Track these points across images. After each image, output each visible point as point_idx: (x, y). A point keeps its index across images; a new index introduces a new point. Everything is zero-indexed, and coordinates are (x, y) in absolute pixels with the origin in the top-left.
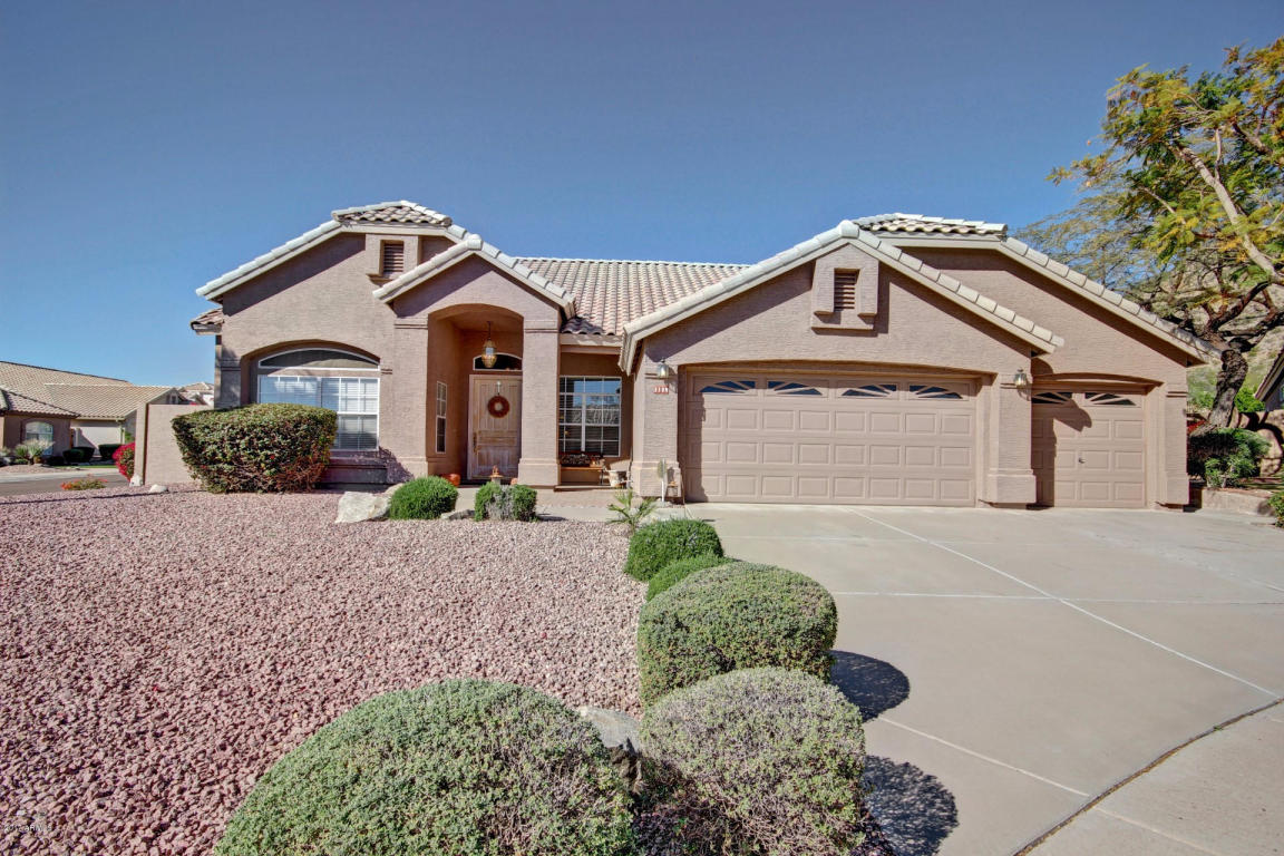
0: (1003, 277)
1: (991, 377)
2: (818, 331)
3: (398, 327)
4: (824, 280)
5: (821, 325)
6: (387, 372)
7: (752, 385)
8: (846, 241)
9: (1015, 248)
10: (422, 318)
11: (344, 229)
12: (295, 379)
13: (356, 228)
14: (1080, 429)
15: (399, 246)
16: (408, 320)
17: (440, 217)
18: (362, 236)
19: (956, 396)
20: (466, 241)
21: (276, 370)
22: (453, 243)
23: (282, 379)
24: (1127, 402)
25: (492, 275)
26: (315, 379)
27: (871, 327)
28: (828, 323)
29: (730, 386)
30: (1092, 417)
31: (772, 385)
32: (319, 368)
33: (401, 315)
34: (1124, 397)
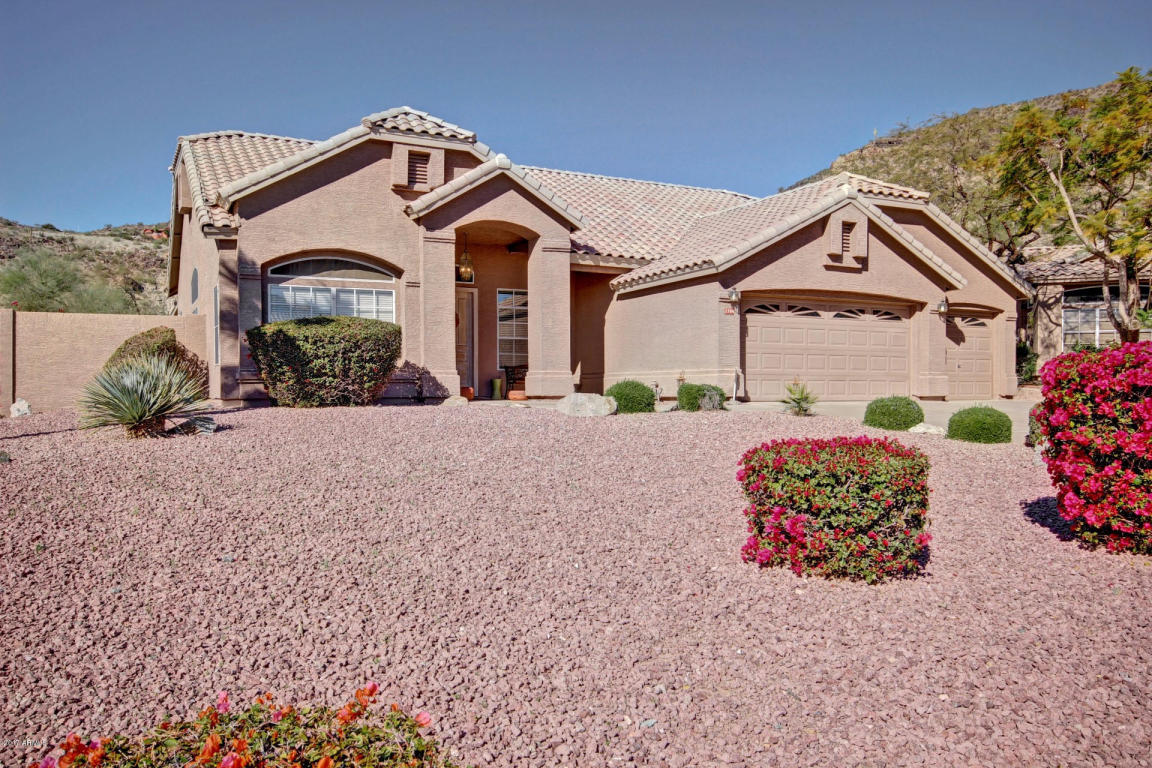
0: (922, 230)
1: (922, 305)
2: (828, 268)
3: (427, 239)
4: (834, 228)
5: (831, 263)
6: (414, 285)
7: (777, 308)
8: (848, 201)
9: (933, 211)
10: (449, 232)
11: (373, 136)
12: (308, 290)
13: (385, 136)
14: (958, 344)
15: (425, 158)
16: (438, 234)
17: (469, 134)
18: (390, 144)
19: (898, 318)
20: (495, 161)
21: (289, 279)
22: (480, 162)
23: (294, 289)
24: (983, 324)
25: (512, 193)
26: (329, 291)
27: (860, 266)
28: (835, 263)
29: (764, 309)
30: (966, 334)
31: (790, 308)
32: (334, 279)
33: (430, 228)
34: (982, 320)
